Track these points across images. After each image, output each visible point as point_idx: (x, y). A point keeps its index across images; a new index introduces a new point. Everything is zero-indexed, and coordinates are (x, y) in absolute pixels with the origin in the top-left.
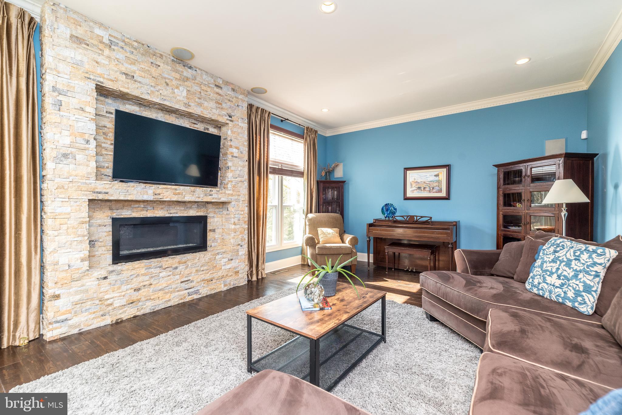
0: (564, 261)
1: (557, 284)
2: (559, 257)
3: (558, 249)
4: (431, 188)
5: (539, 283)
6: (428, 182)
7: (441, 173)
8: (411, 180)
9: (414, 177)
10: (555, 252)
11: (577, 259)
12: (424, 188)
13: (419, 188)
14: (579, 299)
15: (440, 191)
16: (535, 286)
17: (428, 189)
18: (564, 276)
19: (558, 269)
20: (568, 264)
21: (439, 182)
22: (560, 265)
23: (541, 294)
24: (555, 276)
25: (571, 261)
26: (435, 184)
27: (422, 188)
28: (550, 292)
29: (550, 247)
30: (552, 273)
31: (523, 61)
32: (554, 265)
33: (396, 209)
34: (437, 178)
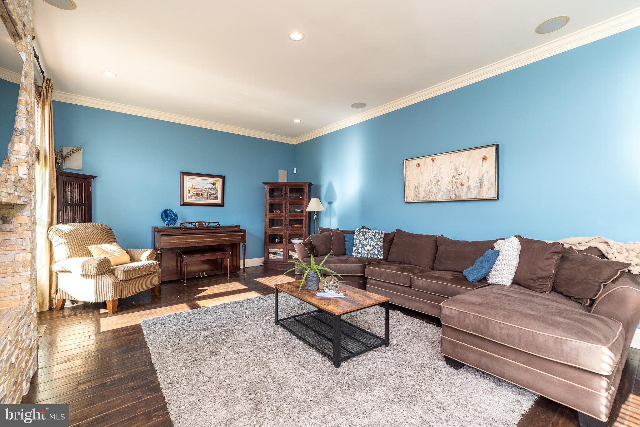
0: (370, 239)
1: (370, 250)
2: (366, 237)
3: (364, 234)
4: (209, 196)
5: (362, 251)
6: (206, 189)
7: (217, 182)
8: (188, 186)
9: (192, 183)
10: (363, 235)
11: (375, 237)
12: (202, 195)
13: (197, 194)
14: (380, 253)
15: (216, 198)
16: (359, 253)
17: (205, 196)
18: (372, 245)
19: (368, 243)
20: (372, 239)
21: (215, 190)
22: (368, 241)
23: (363, 256)
24: (368, 246)
25: (373, 238)
26: (212, 192)
27: (200, 195)
28: (368, 254)
29: (359, 233)
30: (366, 245)
31: (297, 121)
32: (366, 241)
33: (176, 216)
34: (213, 187)
